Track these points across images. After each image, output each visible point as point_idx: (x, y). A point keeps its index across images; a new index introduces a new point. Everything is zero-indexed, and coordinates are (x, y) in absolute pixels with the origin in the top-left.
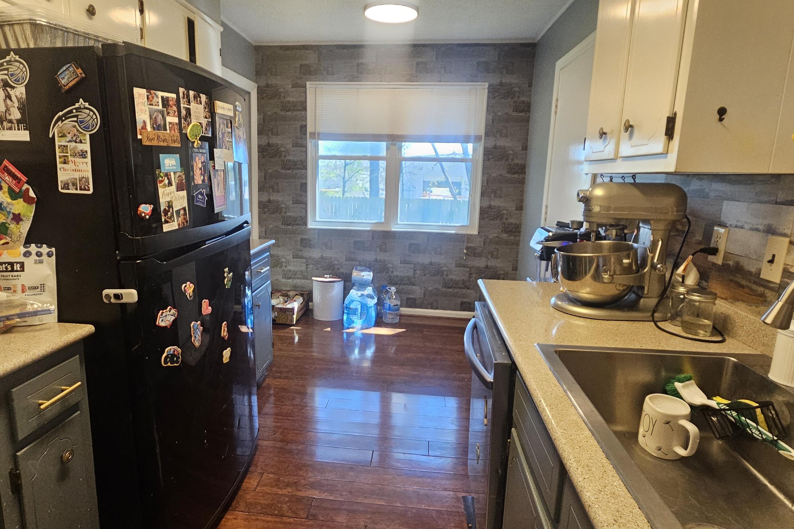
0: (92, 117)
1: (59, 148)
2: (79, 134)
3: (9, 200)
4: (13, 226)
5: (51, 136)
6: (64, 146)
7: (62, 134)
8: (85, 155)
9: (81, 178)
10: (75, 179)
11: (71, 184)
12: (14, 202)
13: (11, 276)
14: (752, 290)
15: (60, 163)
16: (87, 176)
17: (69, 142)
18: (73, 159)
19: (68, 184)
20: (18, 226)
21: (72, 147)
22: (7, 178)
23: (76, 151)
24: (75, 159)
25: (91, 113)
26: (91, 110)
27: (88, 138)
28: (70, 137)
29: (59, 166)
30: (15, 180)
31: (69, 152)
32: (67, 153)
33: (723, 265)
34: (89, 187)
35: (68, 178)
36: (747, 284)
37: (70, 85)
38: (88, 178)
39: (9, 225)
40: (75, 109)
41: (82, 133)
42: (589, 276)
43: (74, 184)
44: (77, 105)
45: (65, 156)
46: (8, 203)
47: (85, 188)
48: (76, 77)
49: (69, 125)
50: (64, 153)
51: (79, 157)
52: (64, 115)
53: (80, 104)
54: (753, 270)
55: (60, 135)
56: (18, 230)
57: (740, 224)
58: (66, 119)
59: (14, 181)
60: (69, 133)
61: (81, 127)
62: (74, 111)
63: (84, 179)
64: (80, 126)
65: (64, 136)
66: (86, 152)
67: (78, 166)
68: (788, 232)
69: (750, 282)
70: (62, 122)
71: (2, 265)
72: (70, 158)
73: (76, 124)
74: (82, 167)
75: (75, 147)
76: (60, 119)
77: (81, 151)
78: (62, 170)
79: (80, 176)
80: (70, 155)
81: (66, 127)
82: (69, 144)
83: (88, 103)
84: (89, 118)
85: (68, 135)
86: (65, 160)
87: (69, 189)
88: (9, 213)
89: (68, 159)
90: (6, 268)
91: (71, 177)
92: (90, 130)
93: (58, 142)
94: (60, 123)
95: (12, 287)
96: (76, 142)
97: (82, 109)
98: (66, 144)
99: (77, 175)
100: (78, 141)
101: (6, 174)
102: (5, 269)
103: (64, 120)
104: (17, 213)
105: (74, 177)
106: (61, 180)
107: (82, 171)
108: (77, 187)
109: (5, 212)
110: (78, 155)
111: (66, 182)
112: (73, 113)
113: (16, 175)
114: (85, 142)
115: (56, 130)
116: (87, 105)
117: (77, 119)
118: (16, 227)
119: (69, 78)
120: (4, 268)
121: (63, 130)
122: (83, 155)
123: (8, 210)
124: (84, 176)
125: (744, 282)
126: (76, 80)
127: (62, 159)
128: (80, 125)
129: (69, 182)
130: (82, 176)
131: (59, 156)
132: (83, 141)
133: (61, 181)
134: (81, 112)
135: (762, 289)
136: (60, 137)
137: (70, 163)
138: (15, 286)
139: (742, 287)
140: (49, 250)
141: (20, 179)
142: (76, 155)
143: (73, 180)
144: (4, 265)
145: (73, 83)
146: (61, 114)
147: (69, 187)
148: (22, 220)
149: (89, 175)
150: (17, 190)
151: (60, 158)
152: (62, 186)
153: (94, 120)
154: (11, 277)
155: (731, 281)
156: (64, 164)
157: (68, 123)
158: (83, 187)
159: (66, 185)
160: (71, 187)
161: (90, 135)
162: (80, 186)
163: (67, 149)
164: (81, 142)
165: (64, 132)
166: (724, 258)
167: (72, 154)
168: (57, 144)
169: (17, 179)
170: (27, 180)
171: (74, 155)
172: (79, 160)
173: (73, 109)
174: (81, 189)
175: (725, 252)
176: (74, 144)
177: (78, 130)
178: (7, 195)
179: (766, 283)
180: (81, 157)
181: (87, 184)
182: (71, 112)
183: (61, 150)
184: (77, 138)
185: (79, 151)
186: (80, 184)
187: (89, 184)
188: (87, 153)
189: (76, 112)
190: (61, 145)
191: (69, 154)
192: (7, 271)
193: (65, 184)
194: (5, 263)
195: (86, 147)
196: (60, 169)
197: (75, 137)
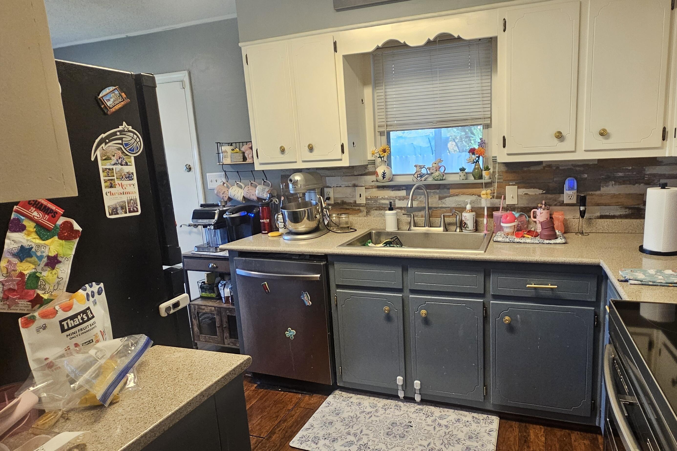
0: (136, 140)
1: (103, 171)
2: (124, 157)
3: (39, 241)
4: (47, 274)
5: (93, 159)
6: (109, 169)
7: (106, 157)
8: (131, 177)
9: (129, 201)
10: (123, 202)
11: (119, 208)
12: (47, 242)
13: (89, 326)
14: (353, 209)
15: (106, 187)
16: (134, 198)
17: (114, 164)
18: (120, 182)
19: (116, 209)
20: (54, 271)
21: (117, 170)
22: (35, 214)
23: (123, 174)
24: (122, 182)
25: (135, 136)
26: (134, 133)
27: (133, 159)
28: (115, 160)
29: (104, 190)
30: (48, 214)
31: (115, 176)
32: (114, 176)
33: (335, 203)
34: (137, 208)
35: (116, 202)
36: (351, 207)
37: (117, 107)
38: (136, 200)
39: (41, 273)
40: (119, 131)
41: (128, 155)
42: (305, 218)
43: (122, 208)
44: (121, 128)
45: (112, 180)
46: (38, 246)
47: (134, 210)
48: (122, 102)
49: (113, 148)
50: (109, 177)
51: (126, 179)
52: (107, 137)
53: (123, 126)
54: (352, 202)
55: (104, 158)
56: (55, 276)
57: (339, 185)
58: (110, 141)
59: (46, 216)
60: (114, 156)
61: (127, 149)
62: (118, 133)
63: (132, 201)
64: (125, 149)
65: (108, 159)
66: (133, 173)
67: (125, 188)
68: (363, 185)
69: (352, 206)
70: (106, 144)
71: (77, 318)
72: (117, 182)
73: (121, 146)
74: (129, 189)
75: (121, 170)
76: (103, 141)
77: (128, 173)
78: (108, 194)
79: (129, 199)
80: (117, 178)
81: (110, 149)
82: (114, 167)
83: (131, 127)
84: (133, 141)
85: (113, 158)
86: (111, 183)
87: (118, 214)
88: (40, 258)
89: (115, 182)
90: (82, 319)
91: (120, 200)
92: (135, 152)
93: (102, 165)
94: (103, 145)
95: (93, 338)
96: (122, 165)
97: (126, 132)
98: (111, 167)
99: (125, 198)
100: (123, 163)
101: (33, 209)
102: (81, 321)
103: (108, 143)
104: (52, 254)
105: (122, 200)
106: (109, 205)
107: (130, 193)
108: (126, 210)
109: (34, 259)
110: (124, 177)
111: (115, 206)
112: (117, 135)
113: (49, 208)
114: (131, 164)
115: (98, 153)
116: (130, 128)
117: (122, 142)
118: (51, 273)
119: (114, 101)
120: (80, 319)
121: (106, 153)
122: (129, 177)
123: (39, 254)
124: (132, 198)
125: (348, 207)
126: (122, 103)
127: (108, 184)
128: (125, 147)
129: (118, 206)
130: (130, 198)
131: (104, 180)
132: (129, 164)
133: (109, 207)
134: (125, 134)
135: (358, 207)
136: (105, 160)
137: (117, 186)
138: (96, 336)
139: (348, 209)
140: (98, 286)
141: (56, 213)
142: (122, 178)
143: (122, 203)
144: (79, 316)
145: (120, 106)
146: (103, 136)
147: (118, 211)
148: (60, 262)
149: (137, 196)
150: (51, 226)
151: (105, 182)
152: (110, 212)
153: (137, 143)
154: (90, 328)
155: (341, 208)
156: (110, 188)
157: (112, 146)
158: (132, 209)
159: (115, 210)
160: (119, 211)
161: (135, 157)
162: (129, 209)
163: (113, 172)
164: (127, 164)
165: (108, 154)
166: (334, 201)
167: (119, 177)
168: (101, 167)
169: (51, 213)
170: (64, 212)
171: (121, 178)
172: (126, 182)
173: (116, 132)
174: (130, 212)
175: (334, 198)
176: (119, 167)
177: (123, 152)
178: (34, 235)
179: (359, 205)
180: (128, 179)
181: (135, 205)
182: (115, 134)
183: (106, 174)
184: (122, 160)
185: (125, 174)
186: (128, 207)
187: (137, 205)
188: (133, 175)
189: (121, 134)
190: (106, 169)
191: (115, 178)
192: (84, 322)
193: (113, 210)
194: (79, 314)
195: (132, 169)
196: (106, 194)
197: (121, 159)
